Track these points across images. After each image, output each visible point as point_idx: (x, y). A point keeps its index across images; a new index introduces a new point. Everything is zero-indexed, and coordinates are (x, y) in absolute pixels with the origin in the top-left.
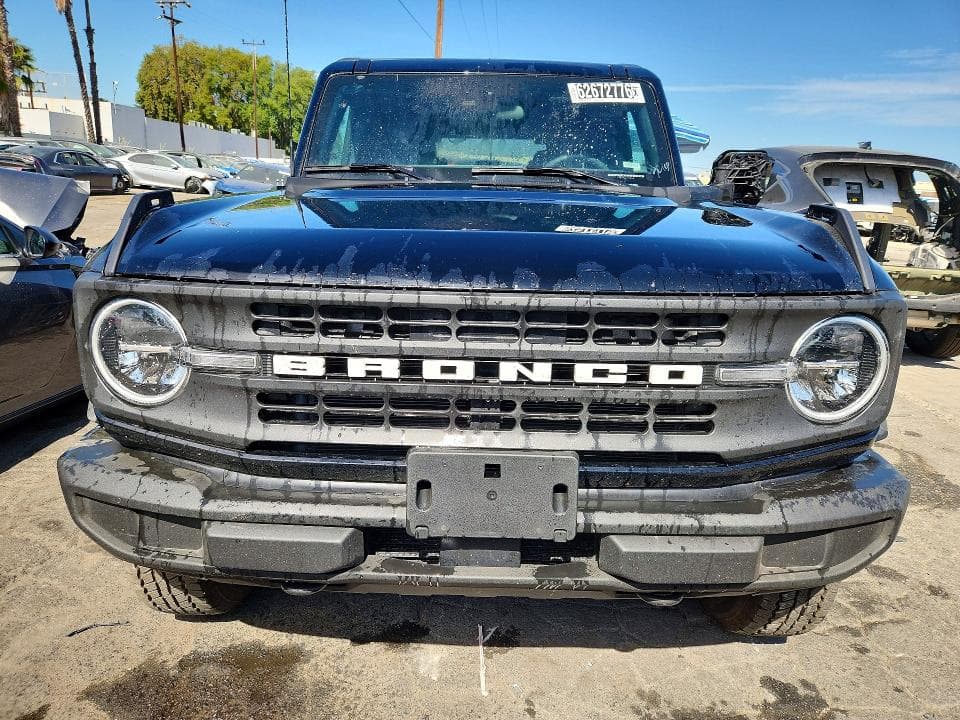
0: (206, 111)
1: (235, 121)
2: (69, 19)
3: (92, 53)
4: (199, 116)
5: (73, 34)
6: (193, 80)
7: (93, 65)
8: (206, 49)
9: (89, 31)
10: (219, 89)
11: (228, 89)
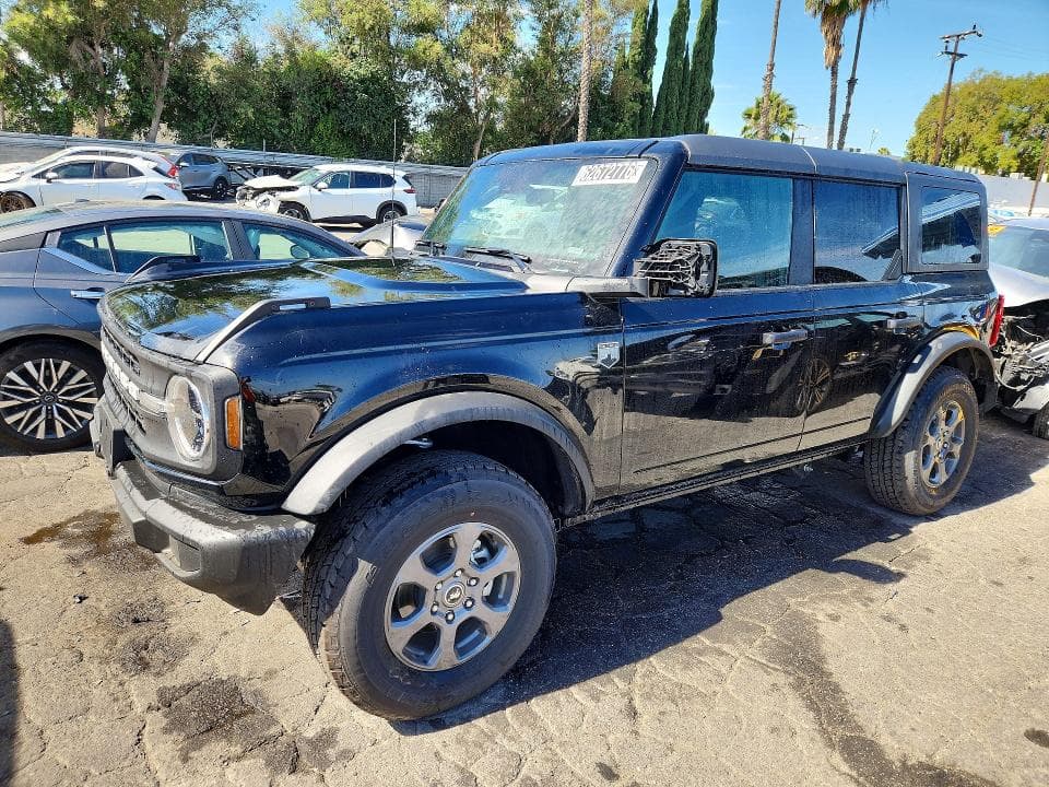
0: (987, 154)
1: (1023, 162)
2: (834, 73)
3: (848, 104)
4: (977, 160)
5: (834, 87)
6: (982, 118)
7: (846, 116)
8: (1010, 79)
9: (852, 82)
10: (1010, 126)
11: (1024, 125)
